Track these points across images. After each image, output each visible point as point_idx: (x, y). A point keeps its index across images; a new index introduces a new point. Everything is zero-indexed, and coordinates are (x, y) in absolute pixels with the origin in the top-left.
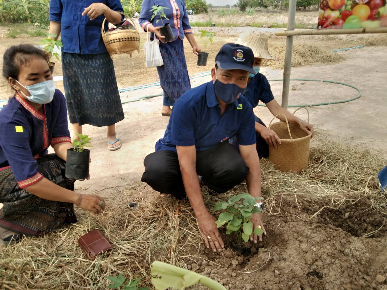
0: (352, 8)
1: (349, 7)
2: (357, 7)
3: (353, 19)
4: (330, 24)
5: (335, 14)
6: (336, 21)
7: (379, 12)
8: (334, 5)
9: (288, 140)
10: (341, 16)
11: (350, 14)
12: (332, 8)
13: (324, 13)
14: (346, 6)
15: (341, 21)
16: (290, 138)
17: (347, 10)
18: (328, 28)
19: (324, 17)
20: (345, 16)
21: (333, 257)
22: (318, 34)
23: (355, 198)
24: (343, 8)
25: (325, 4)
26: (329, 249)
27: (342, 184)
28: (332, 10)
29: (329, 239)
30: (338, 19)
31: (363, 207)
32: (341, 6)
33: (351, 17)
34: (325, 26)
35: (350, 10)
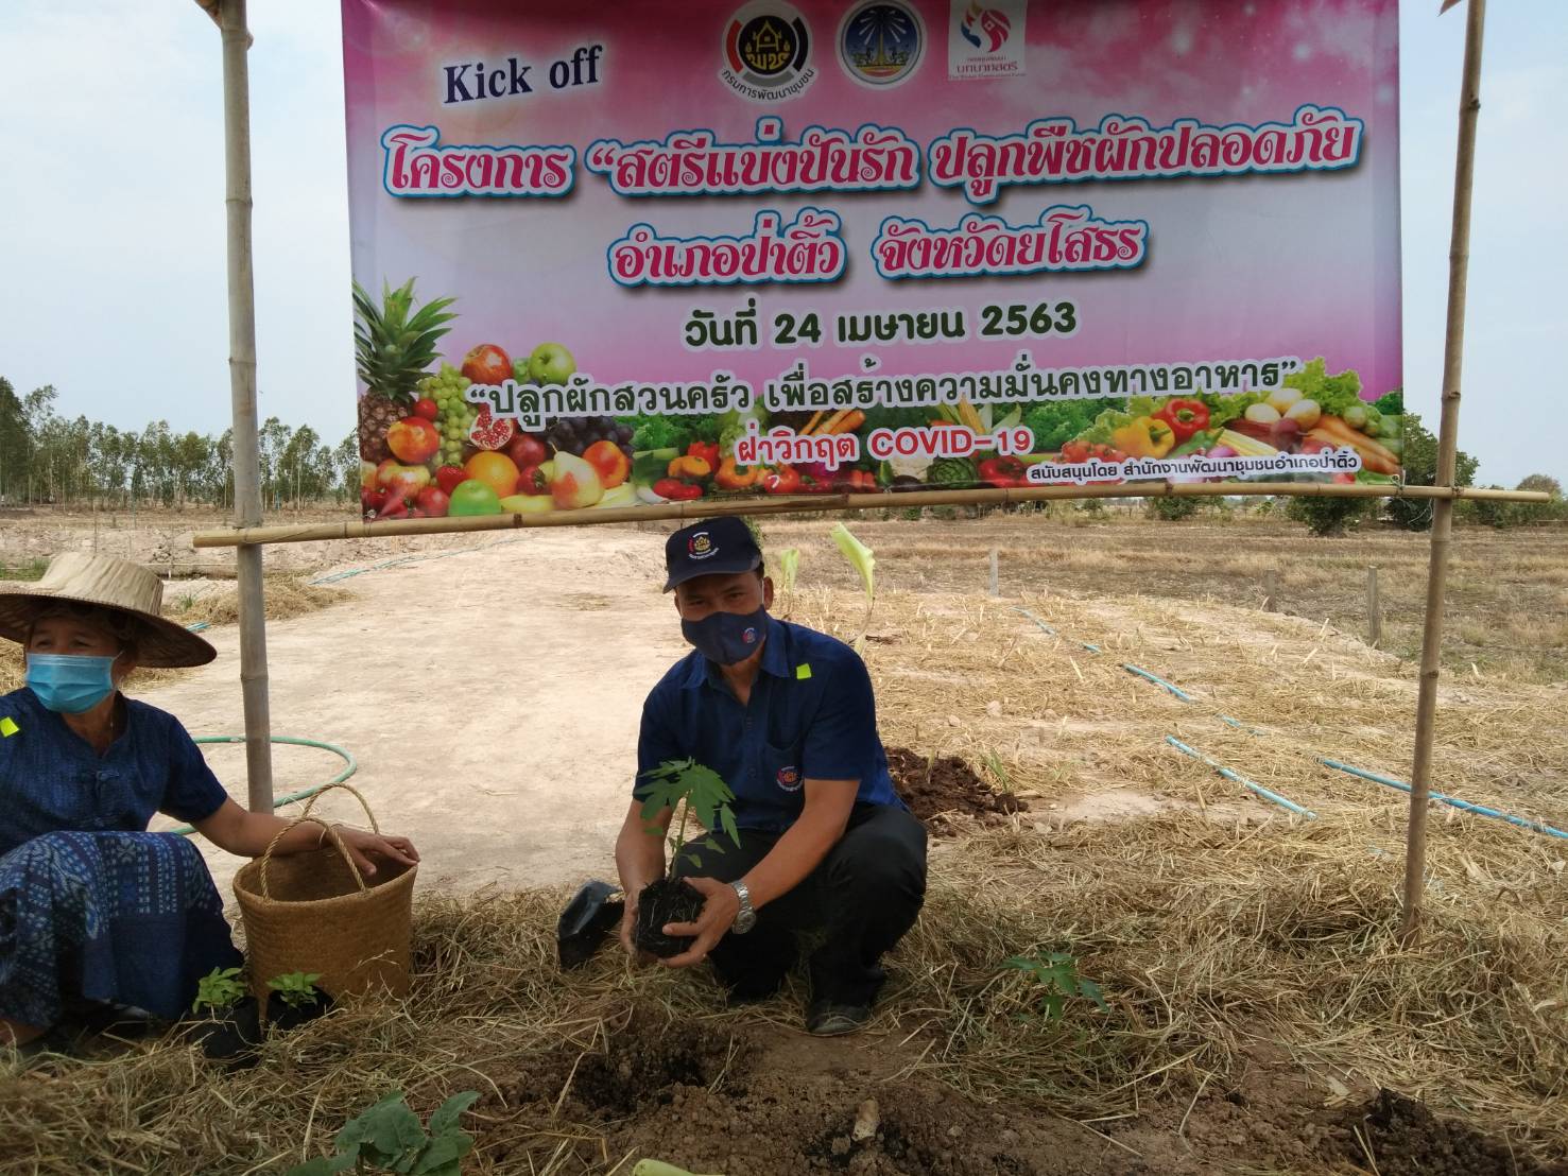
0: (465, 459)
1: (456, 457)
2: (478, 458)
3: (474, 490)
4: (404, 503)
5: (416, 477)
6: (422, 494)
7: (542, 474)
8: (406, 450)
9: (354, 896)
10: (435, 480)
11: (464, 477)
12: (403, 458)
13: (379, 472)
14: (446, 454)
15: (438, 497)
16: (358, 889)
17: (450, 465)
18: (399, 515)
19: (380, 484)
20: (448, 481)
21: (716, 1156)
22: (369, 534)
23: (622, 1008)
24: (439, 459)
25: (379, 447)
26: (694, 1143)
27: (553, 992)
28: (403, 463)
29: (675, 1117)
30: (428, 487)
31: (654, 1026)
32: (432, 454)
33: (468, 484)
34: (386, 509)
35: (462, 465)
